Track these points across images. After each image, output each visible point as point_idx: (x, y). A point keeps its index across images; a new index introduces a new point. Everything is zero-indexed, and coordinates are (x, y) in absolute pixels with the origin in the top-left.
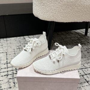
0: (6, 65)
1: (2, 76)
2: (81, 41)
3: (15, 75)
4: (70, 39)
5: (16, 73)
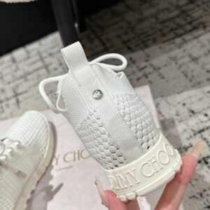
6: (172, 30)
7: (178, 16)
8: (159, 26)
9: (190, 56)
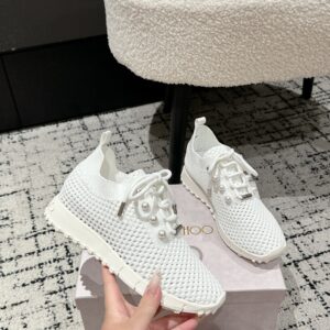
0: (33, 240)
1: (24, 285)
2: (287, 126)
3: (66, 276)
4: (249, 118)
5: (69, 268)
6: (268, 132)
7: (276, 119)
8: (255, 126)
9: (286, 163)
